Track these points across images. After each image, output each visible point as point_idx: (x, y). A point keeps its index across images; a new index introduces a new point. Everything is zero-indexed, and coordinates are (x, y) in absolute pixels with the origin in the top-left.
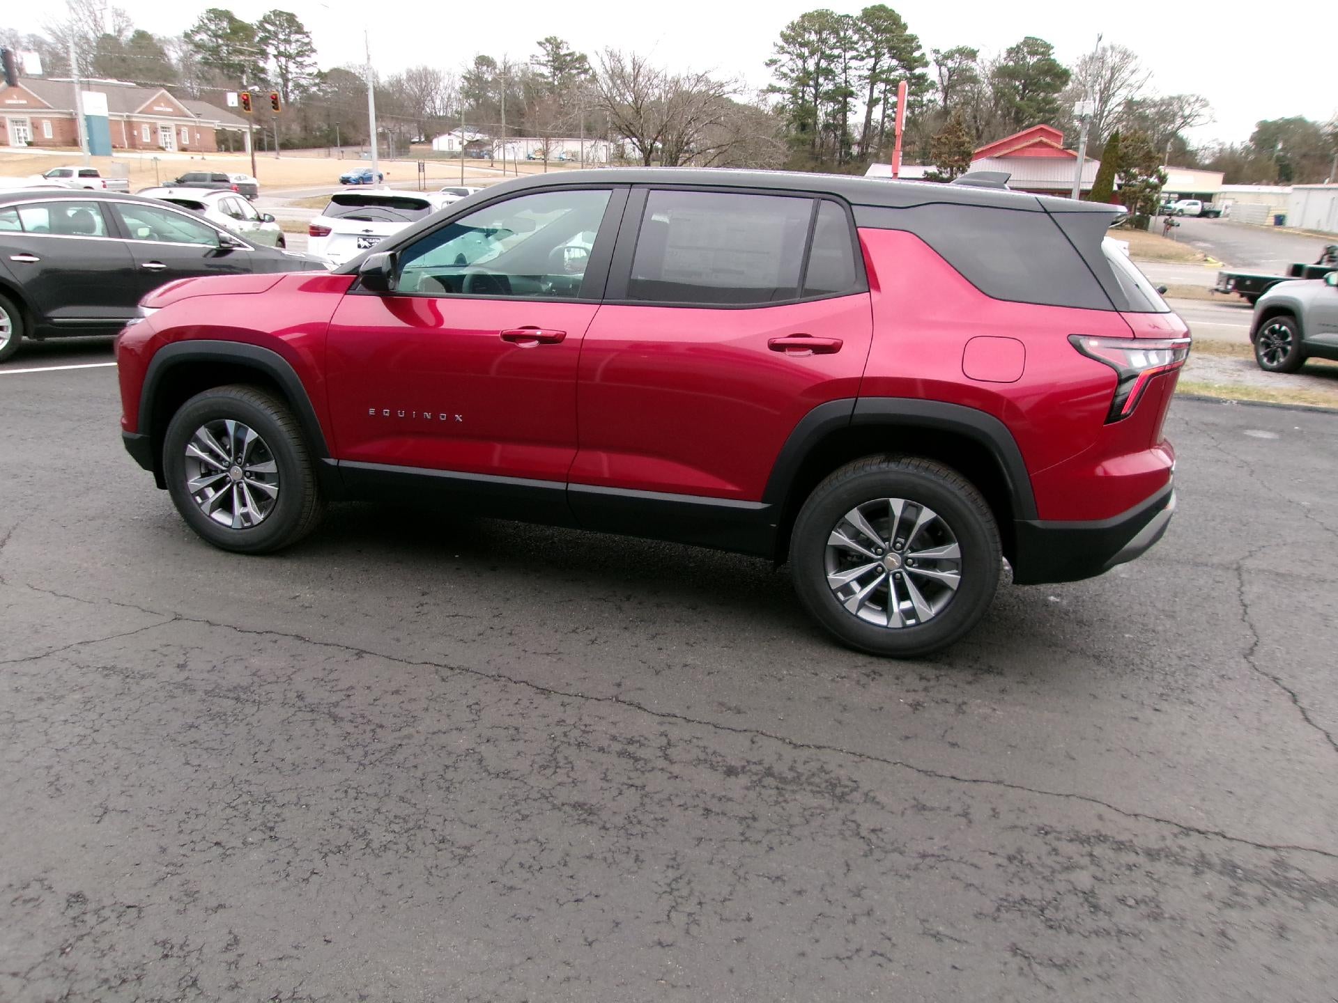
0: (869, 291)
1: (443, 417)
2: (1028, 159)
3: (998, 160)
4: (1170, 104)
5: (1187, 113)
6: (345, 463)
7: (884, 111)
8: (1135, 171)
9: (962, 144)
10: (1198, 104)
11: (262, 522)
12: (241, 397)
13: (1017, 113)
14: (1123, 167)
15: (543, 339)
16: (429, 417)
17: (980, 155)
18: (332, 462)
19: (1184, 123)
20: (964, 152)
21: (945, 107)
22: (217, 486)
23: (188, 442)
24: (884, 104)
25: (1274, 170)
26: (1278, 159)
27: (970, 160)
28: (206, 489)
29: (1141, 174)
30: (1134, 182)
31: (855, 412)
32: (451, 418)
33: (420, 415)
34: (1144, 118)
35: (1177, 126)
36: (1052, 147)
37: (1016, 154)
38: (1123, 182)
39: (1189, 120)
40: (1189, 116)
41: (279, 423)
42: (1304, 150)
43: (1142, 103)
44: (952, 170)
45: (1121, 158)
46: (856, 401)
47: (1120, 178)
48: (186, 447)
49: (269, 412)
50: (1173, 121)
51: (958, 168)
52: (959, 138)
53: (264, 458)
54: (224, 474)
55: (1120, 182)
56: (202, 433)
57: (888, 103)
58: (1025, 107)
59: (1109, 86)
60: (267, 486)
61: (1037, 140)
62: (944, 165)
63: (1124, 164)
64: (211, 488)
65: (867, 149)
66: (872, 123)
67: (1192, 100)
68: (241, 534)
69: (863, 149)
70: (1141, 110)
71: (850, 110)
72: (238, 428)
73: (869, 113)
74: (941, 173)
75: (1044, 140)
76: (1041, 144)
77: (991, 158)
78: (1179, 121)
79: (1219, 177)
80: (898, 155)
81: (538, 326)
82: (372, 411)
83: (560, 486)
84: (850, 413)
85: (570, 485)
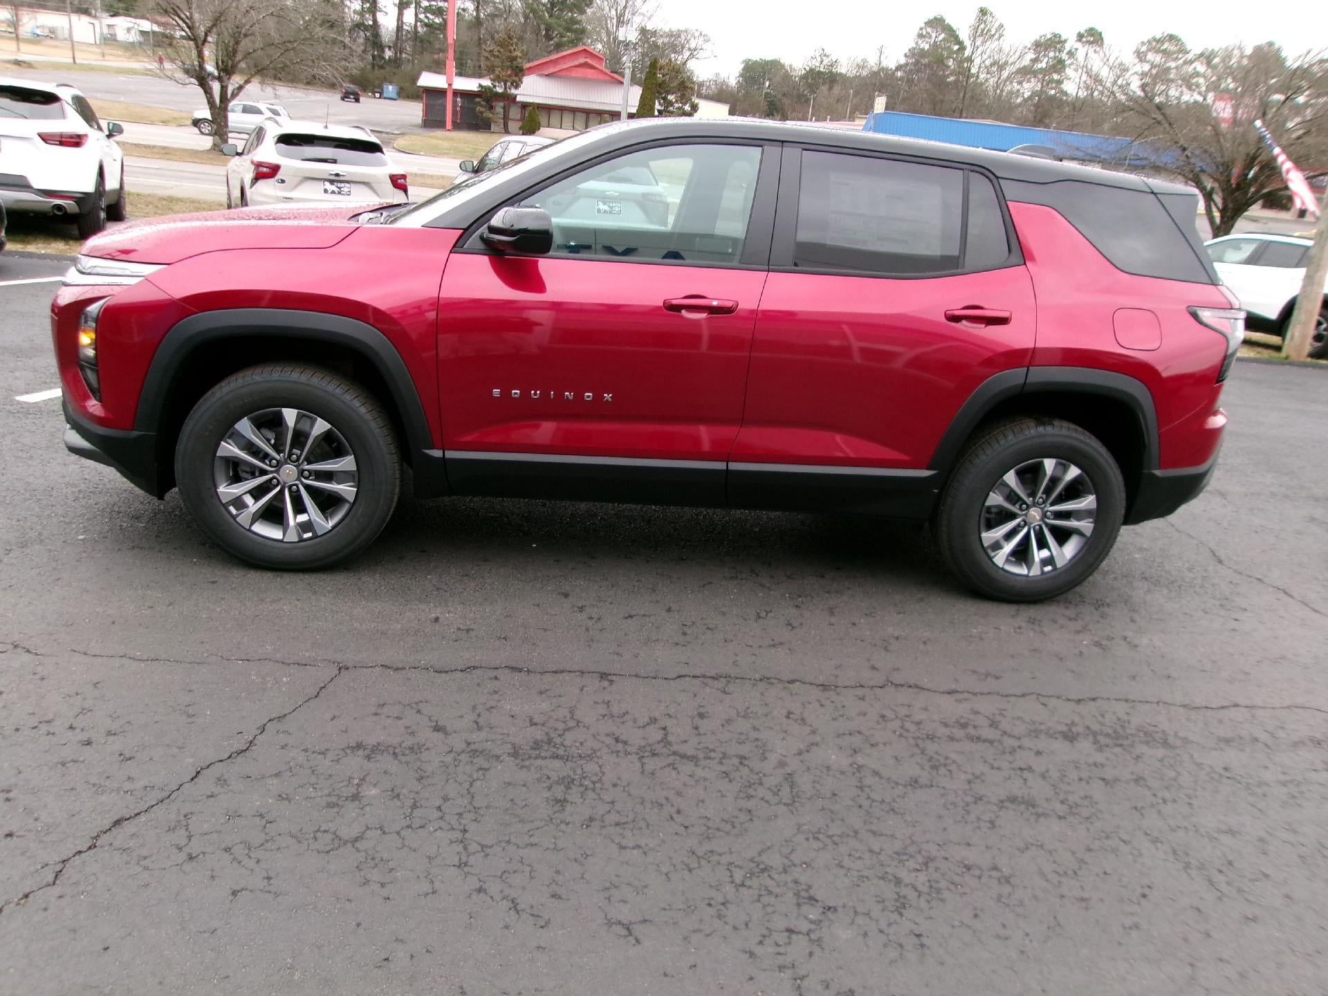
0: (1025, 264)
1: (588, 397)
2: (575, 79)
3: (547, 78)
4: (679, 36)
5: (693, 46)
6: (450, 454)
7: (416, 15)
8: (671, 97)
9: (515, 59)
10: (702, 39)
11: (331, 531)
12: (309, 380)
13: (547, 30)
14: (661, 93)
15: (711, 310)
16: (571, 398)
17: (531, 70)
18: (437, 453)
19: (692, 56)
20: (517, 67)
21: (478, 17)
22: (257, 493)
23: (221, 438)
24: (416, 8)
25: (764, 105)
26: (767, 94)
27: (523, 75)
28: (244, 497)
29: (676, 101)
30: (671, 108)
31: (1027, 381)
32: (598, 397)
33: (560, 395)
34: (656, 46)
35: (685, 57)
36: (596, 68)
37: (564, 74)
38: (663, 108)
39: (695, 53)
40: (695, 50)
41: (363, 410)
42: (785, 89)
43: (654, 33)
44: (505, 85)
45: (660, 85)
46: (1028, 370)
47: (660, 104)
48: (218, 445)
49: (348, 397)
50: (680, 53)
51: (512, 84)
52: (510, 52)
53: (339, 453)
54: (271, 476)
55: (660, 108)
56: (244, 426)
57: (420, 7)
58: (555, 25)
59: (624, 12)
60: (341, 487)
61: (582, 60)
62: (497, 79)
63: (662, 91)
64: (248, 495)
65: (400, 53)
66: (405, 27)
67: (697, 34)
68: (301, 548)
69: (396, 53)
70: (654, 39)
71: (381, 11)
72: (299, 418)
73: (400, 14)
74: (495, 87)
75: (589, 61)
76: (586, 65)
77: (542, 75)
78: (686, 54)
79: (725, 108)
80: (451, 65)
81: (705, 295)
82: (496, 392)
83: (720, 466)
84: (1023, 382)
85: (730, 464)
